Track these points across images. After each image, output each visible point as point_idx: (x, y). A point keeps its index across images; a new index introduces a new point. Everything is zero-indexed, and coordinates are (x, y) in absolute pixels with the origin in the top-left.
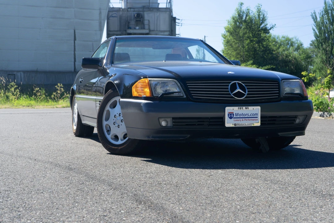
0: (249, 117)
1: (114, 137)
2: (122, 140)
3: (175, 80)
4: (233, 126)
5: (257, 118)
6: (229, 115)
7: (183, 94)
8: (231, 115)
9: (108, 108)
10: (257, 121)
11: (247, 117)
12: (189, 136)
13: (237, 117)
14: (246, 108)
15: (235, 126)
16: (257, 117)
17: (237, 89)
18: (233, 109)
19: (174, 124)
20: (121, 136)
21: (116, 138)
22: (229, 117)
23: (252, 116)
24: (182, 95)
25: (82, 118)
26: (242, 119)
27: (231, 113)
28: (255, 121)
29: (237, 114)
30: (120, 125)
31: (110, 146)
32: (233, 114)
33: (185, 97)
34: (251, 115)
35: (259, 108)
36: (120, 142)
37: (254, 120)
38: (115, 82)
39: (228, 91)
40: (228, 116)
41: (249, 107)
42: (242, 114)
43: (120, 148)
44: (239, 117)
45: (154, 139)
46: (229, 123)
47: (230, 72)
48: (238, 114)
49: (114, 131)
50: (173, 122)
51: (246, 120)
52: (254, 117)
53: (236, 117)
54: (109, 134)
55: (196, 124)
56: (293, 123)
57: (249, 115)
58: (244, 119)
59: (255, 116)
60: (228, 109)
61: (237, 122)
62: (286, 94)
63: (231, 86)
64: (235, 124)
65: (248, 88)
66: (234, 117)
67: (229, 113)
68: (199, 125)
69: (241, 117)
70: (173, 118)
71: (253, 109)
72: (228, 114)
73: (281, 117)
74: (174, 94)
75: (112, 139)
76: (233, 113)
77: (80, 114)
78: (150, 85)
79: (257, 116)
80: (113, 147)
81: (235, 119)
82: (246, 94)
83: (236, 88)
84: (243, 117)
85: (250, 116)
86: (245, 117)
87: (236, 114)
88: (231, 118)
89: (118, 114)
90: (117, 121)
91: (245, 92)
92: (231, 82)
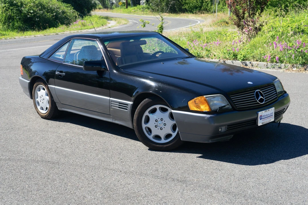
2: (165, 140)
3: (222, 95)
4: (262, 124)
5: (272, 116)
7: (229, 106)
9: (147, 113)
10: (272, 118)
11: (268, 116)
12: (233, 135)
14: (268, 110)
16: (272, 115)
17: (259, 96)
18: (262, 113)
20: (162, 136)
21: (158, 137)
29: (264, 116)
30: (163, 127)
31: (154, 145)
33: (231, 107)
35: (274, 108)
36: (163, 141)
37: (271, 117)
39: (255, 99)
41: (270, 109)
42: (266, 115)
44: (265, 117)
45: (212, 142)
46: (260, 123)
47: (249, 83)
50: (227, 128)
51: (268, 118)
57: (269, 114)
60: (260, 113)
61: (263, 122)
62: (278, 93)
63: (256, 94)
65: (264, 94)
66: (263, 118)
69: (266, 117)
72: (260, 117)
76: (262, 115)
78: (207, 101)
88: (261, 119)
89: (160, 119)
90: (159, 125)
91: (264, 98)
92: (255, 91)
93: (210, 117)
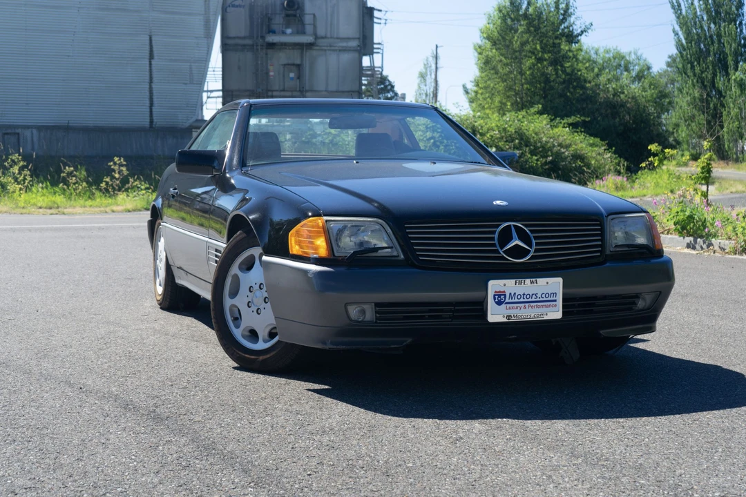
0: (538, 299)
1: (248, 334)
2: (265, 341)
3: (380, 221)
4: (505, 320)
5: (554, 303)
6: (497, 297)
7: (398, 253)
8: (499, 296)
9: (235, 269)
10: (556, 309)
11: (533, 300)
12: (410, 340)
13: (513, 300)
14: (532, 282)
15: (509, 319)
16: (555, 301)
17: (512, 239)
18: (505, 285)
19: (378, 315)
20: (263, 333)
21: (253, 335)
22: (497, 300)
23: (545, 299)
24: (395, 254)
25: (176, 272)
26: (523, 305)
27: (500, 292)
28: (550, 309)
29: (512, 296)
30: (261, 307)
32: (505, 295)
33: (402, 257)
34: (543, 296)
35: (560, 280)
36: (261, 345)
37: (548, 306)
38: (251, 217)
39: (494, 245)
40: (495, 299)
41: (538, 279)
42: (524, 294)
43: (261, 358)
44: (516, 300)
45: (335, 347)
46: (496, 315)
47: (498, 202)
48: (515, 293)
49: (250, 319)
50: (376, 312)
51: (532, 307)
52: (548, 300)
53: (510, 301)
54: (237, 327)
55: (424, 316)
56: (631, 309)
57: (539, 296)
58: (527, 305)
59: (552, 299)
60: (494, 285)
61: (512, 312)
62: (616, 246)
63: (500, 233)
64: (508, 317)
65: (536, 238)
66: (506, 301)
67: (496, 292)
68: (430, 317)
69: (522, 300)
70: (377, 305)
71: (547, 283)
72: (494, 296)
73: (605, 297)
74: (379, 251)
75: (244, 336)
76: (504, 292)
77: (171, 263)
78: (327, 232)
79: (554, 298)
80: (246, 356)
81: (509, 305)
82: (532, 250)
83: (510, 239)
84: (526, 300)
85: (541, 299)
86: (530, 300)
87: (510, 294)
88: (499, 303)
89: (258, 285)
90: (255, 301)
91: (530, 246)
92: (501, 225)
93: (320, 273)
